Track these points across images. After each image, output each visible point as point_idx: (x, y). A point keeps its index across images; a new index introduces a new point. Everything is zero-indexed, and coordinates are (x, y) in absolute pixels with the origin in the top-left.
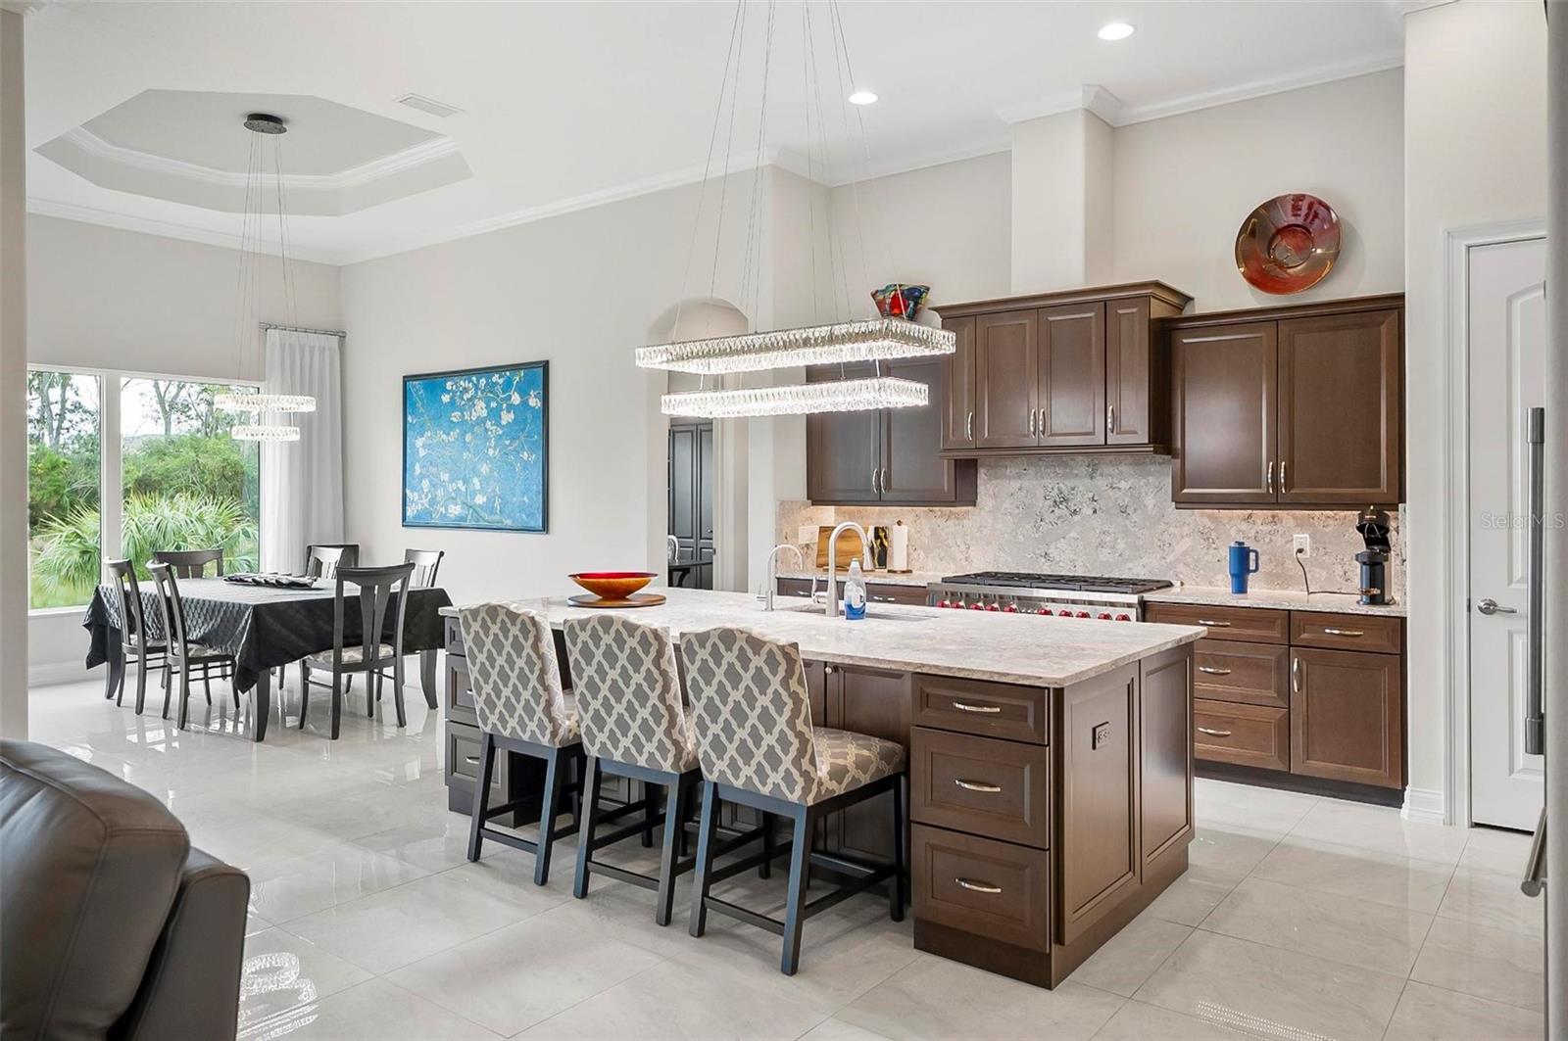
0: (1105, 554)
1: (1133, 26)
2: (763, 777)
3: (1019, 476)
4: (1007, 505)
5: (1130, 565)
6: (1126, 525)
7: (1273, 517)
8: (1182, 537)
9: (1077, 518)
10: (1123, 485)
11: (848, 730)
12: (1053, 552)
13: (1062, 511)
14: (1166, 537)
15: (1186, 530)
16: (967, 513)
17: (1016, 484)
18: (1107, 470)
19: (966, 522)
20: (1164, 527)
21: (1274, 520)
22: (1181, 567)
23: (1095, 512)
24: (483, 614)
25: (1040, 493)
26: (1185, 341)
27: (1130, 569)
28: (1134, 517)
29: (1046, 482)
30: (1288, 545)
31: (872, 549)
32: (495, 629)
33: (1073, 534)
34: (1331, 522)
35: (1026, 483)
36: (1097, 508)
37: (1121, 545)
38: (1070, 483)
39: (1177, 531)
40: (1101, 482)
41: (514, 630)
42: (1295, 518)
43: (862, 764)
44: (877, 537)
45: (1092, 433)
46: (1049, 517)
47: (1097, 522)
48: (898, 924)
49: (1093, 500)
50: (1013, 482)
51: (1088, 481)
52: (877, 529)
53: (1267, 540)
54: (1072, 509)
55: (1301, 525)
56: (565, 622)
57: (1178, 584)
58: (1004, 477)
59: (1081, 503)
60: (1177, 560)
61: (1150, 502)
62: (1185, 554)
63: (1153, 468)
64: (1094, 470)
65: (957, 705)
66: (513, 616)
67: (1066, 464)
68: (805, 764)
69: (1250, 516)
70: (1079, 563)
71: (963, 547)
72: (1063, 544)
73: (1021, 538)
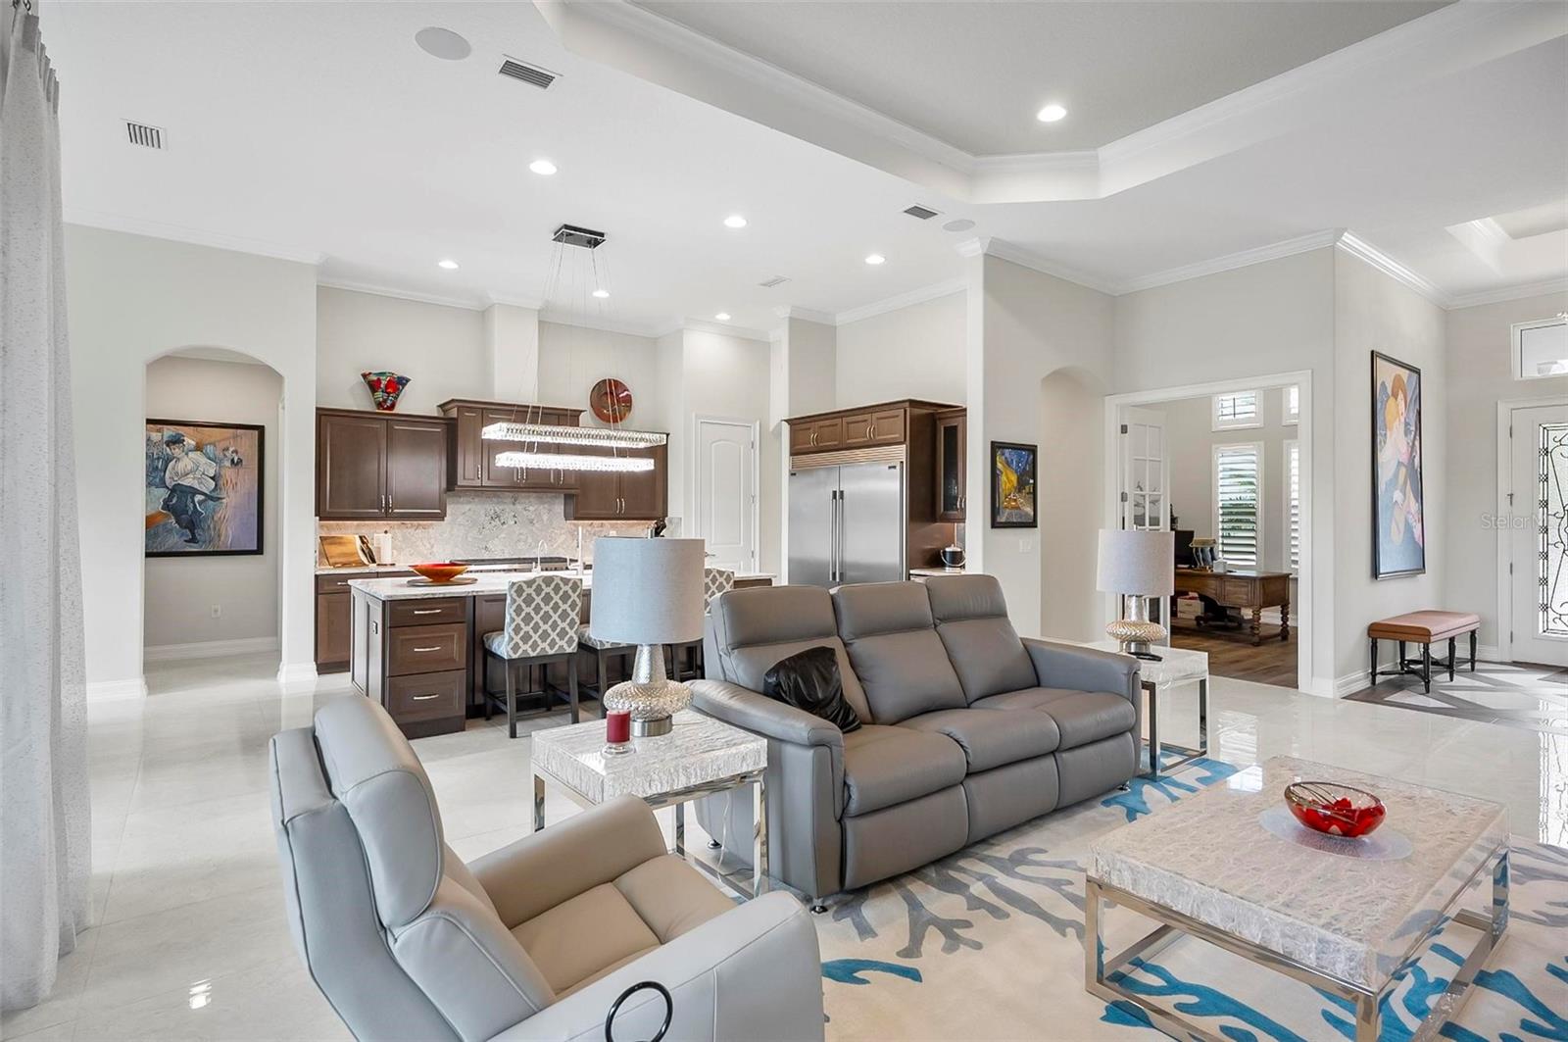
0: (521, 545)
3: (468, 503)
4: (460, 519)
5: (536, 551)
6: (533, 530)
8: (562, 535)
9: (505, 526)
10: (531, 508)
12: (490, 546)
13: (496, 522)
14: (553, 534)
15: (563, 531)
16: (431, 524)
17: (467, 507)
18: (520, 500)
19: (431, 530)
20: (553, 530)
21: (602, 525)
22: (560, 549)
23: (516, 523)
25: (483, 512)
28: (537, 525)
29: (487, 506)
31: (363, 550)
33: (503, 535)
34: (624, 526)
35: (473, 507)
36: (517, 520)
37: (530, 540)
38: (501, 507)
39: (559, 532)
40: (519, 507)
42: (610, 524)
44: (363, 542)
46: (488, 526)
47: (516, 528)
49: (514, 516)
50: (465, 506)
51: (511, 506)
52: (361, 537)
54: (502, 521)
55: (613, 527)
58: (458, 503)
59: (507, 518)
60: (559, 546)
61: (545, 517)
62: (562, 543)
64: (515, 501)
67: (499, 497)
69: (592, 524)
70: (507, 551)
71: (428, 546)
72: (496, 542)
73: (470, 539)
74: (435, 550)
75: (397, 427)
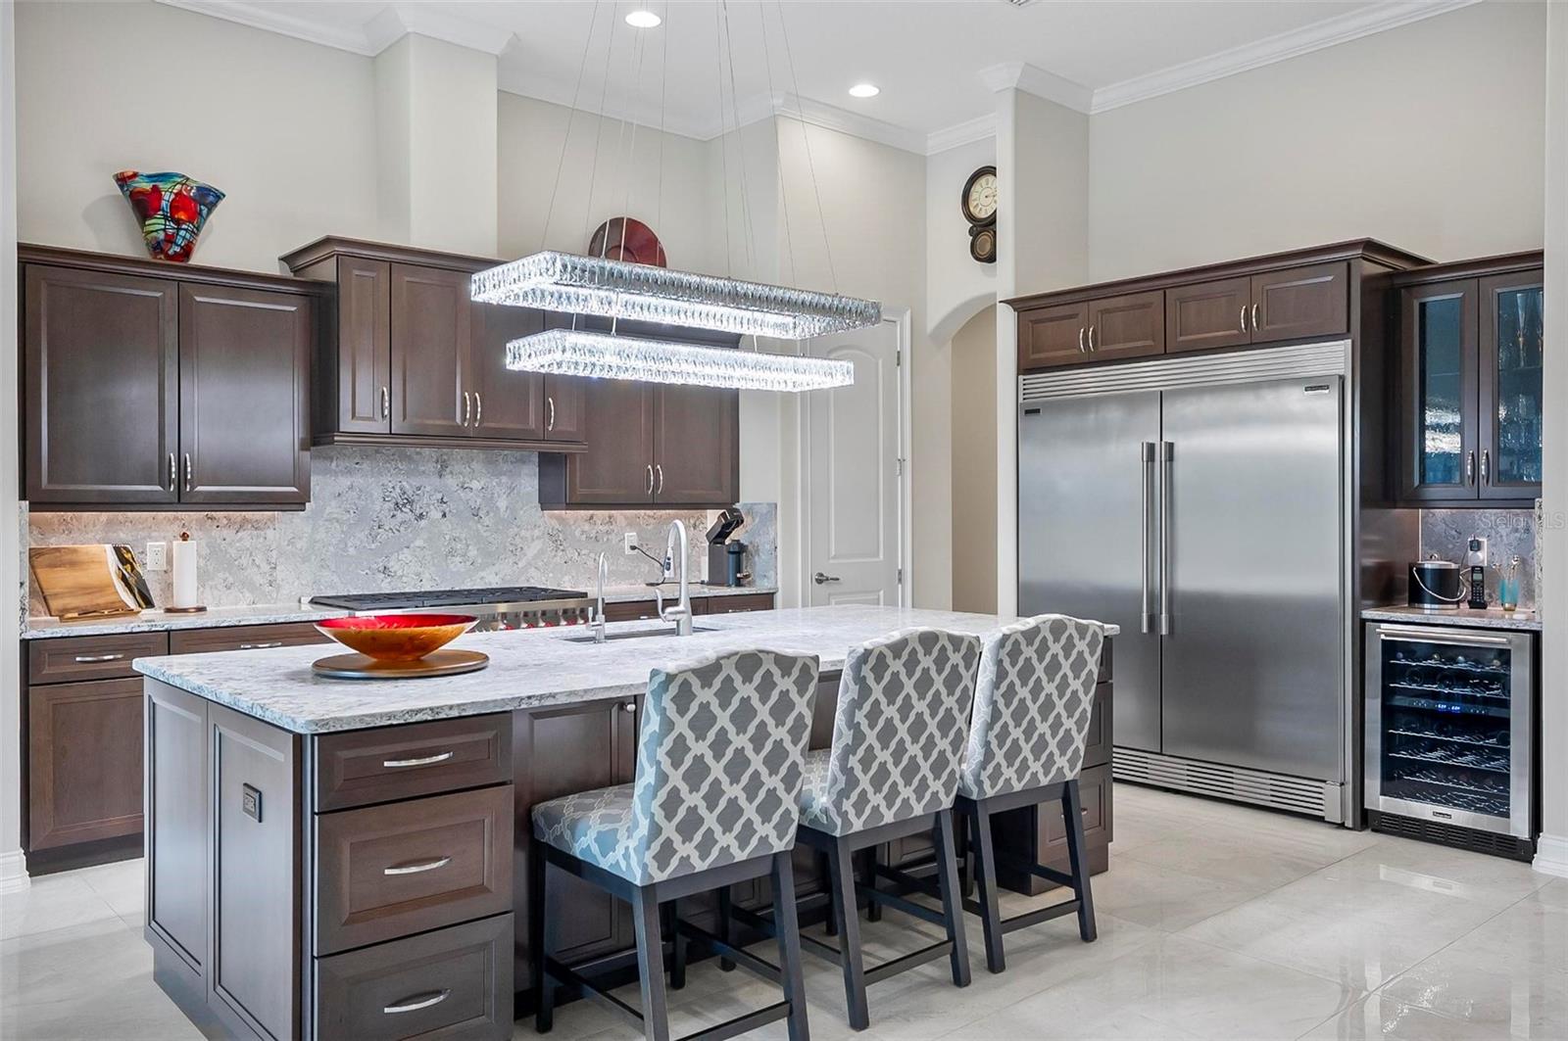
0: (456, 564)
3: (349, 472)
5: (482, 574)
6: (478, 530)
7: (610, 517)
8: (533, 540)
9: (423, 523)
10: (475, 485)
12: (394, 566)
13: (406, 515)
14: (518, 540)
15: (537, 532)
16: (272, 520)
17: (345, 481)
18: (457, 468)
19: (270, 533)
20: (516, 529)
21: (611, 520)
22: (532, 572)
23: (444, 515)
25: (377, 493)
27: (482, 578)
28: (487, 521)
29: (385, 480)
30: (621, 543)
31: (124, 579)
33: (419, 543)
34: (652, 521)
35: (358, 480)
36: (447, 511)
37: (473, 552)
38: (416, 482)
39: (528, 534)
40: (450, 481)
42: (626, 518)
44: (123, 561)
46: (388, 523)
47: (446, 526)
49: (442, 501)
51: (435, 480)
52: (117, 550)
53: (605, 539)
54: (418, 512)
55: (631, 524)
59: (428, 505)
60: (529, 564)
61: (501, 503)
62: (536, 557)
63: (505, 467)
64: (444, 467)
67: (410, 458)
69: (591, 517)
70: (426, 576)
71: (266, 568)
72: (406, 555)
73: (352, 551)
74: (279, 574)
75: (198, 299)
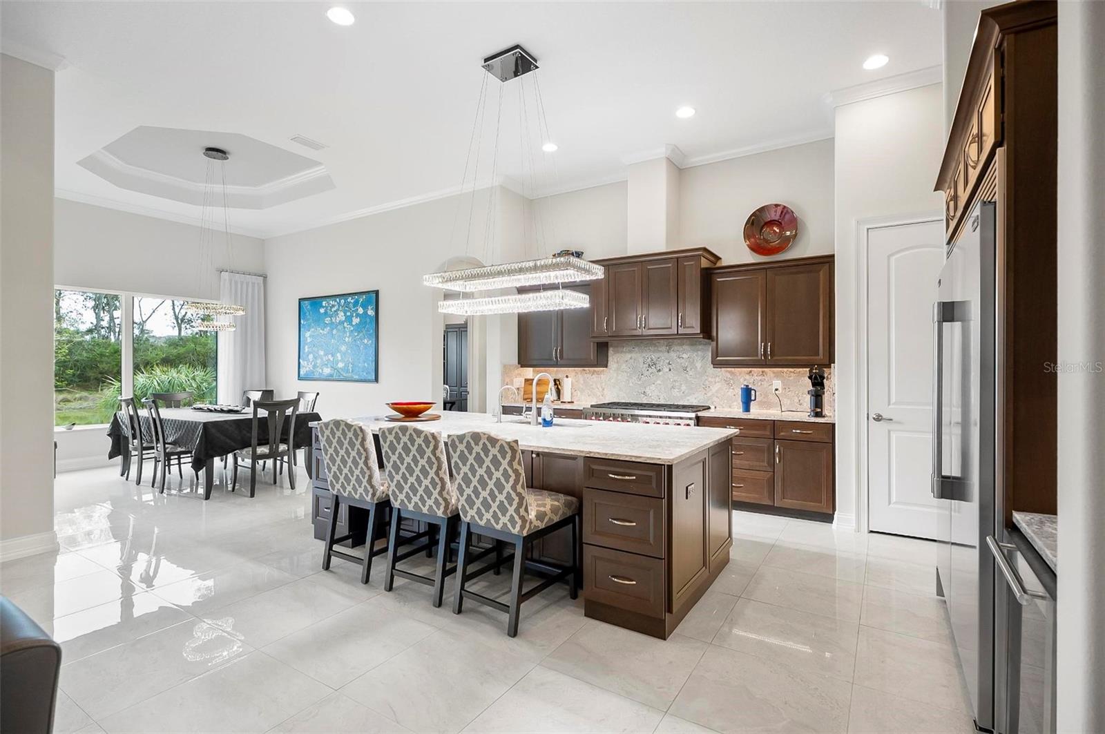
0: (675, 392)
1: (695, 109)
2: (497, 520)
3: (630, 352)
4: (624, 366)
5: (688, 398)
6: (686, 377)
7: (763, 372)
8: (715, 383)
9: (660, 373)
10: (685, 356)
11: (545, 490)
12: (647, 390)
13: (653, 369)
14: (707, 382)
15: (717, 379)
17: (629, 356)
18: (676, 348)
19: (602, 376)
20: (706, 377)
21: (763, 374)
22: (715, 399)
23: (670, 370)
24: (331, 425)
25: (641, 360)
26: (718, 280)
27: (688, 400)
28: (690, 373)
29: (644, 354)
30: (770, 387)
32: (338, 434)
33: (659, 382)
34: (792, 374)
35: (634, 355)
36: (671, 368)
37: (684, 388)
38: (657, 355)
39: (713, 380)
40: (673, 355)
41: (350, 435)
42: (774, 372)
43: (554, 510)
44: (556, 384)
45: (670, 328)
46: (646, 373)
47: (671, 375)
48: (573, 601)
49: (669, 364)
50: (627, 354)
51: (666, 354)
52: (555, 380)
53: (759, 384)
54: (658, 368)
55: (777, 376)
56: (380, 429)
57: (712, 407)
58: (622, 352)
59: (663, 366)
60: (713, 395)
61: (699, 365)
62: (717, 392)
63: (700, 347)
64: (670, 349)
65: (611, 475)
66: (349, 426)
67: (655, 346)
68: (522, 511)
69: (751, 372)
70: (662, 397)
71: (601, 389)
72: (653, 387)
73: (631, 384)
74: (605, 392)
